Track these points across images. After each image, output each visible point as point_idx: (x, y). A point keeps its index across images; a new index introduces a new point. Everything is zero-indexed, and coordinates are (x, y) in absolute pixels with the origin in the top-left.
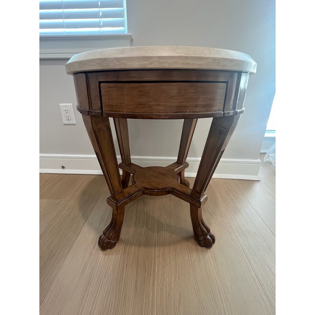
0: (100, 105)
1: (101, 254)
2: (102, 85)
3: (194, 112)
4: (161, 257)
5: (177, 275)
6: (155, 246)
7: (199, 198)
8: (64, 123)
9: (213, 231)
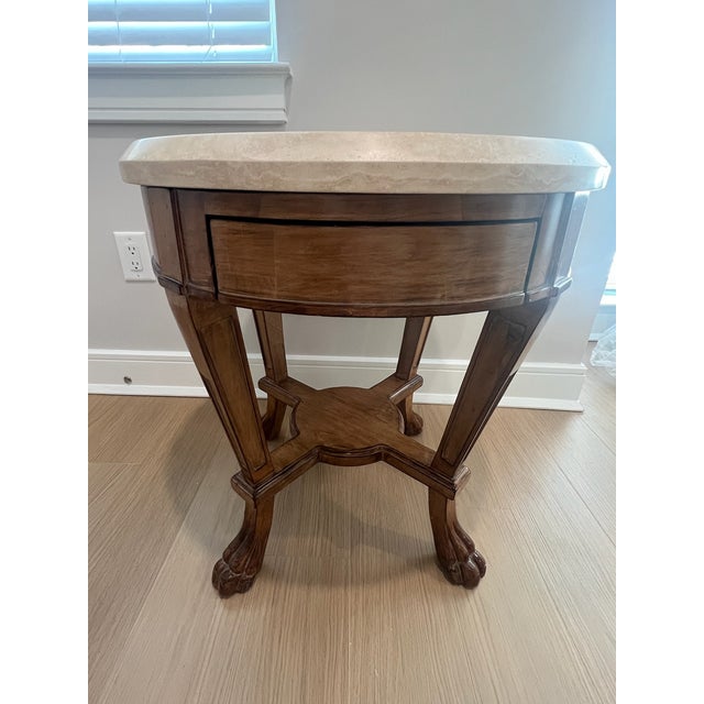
0: (210, 274)
1: (218, 606)
2: (214, 224)
3: (452, 298)
4: (360, 613)
5: (400, 660)
6: (346, 585)
7: (452, 475)
8: (126, 277)
9: (481, 549)
